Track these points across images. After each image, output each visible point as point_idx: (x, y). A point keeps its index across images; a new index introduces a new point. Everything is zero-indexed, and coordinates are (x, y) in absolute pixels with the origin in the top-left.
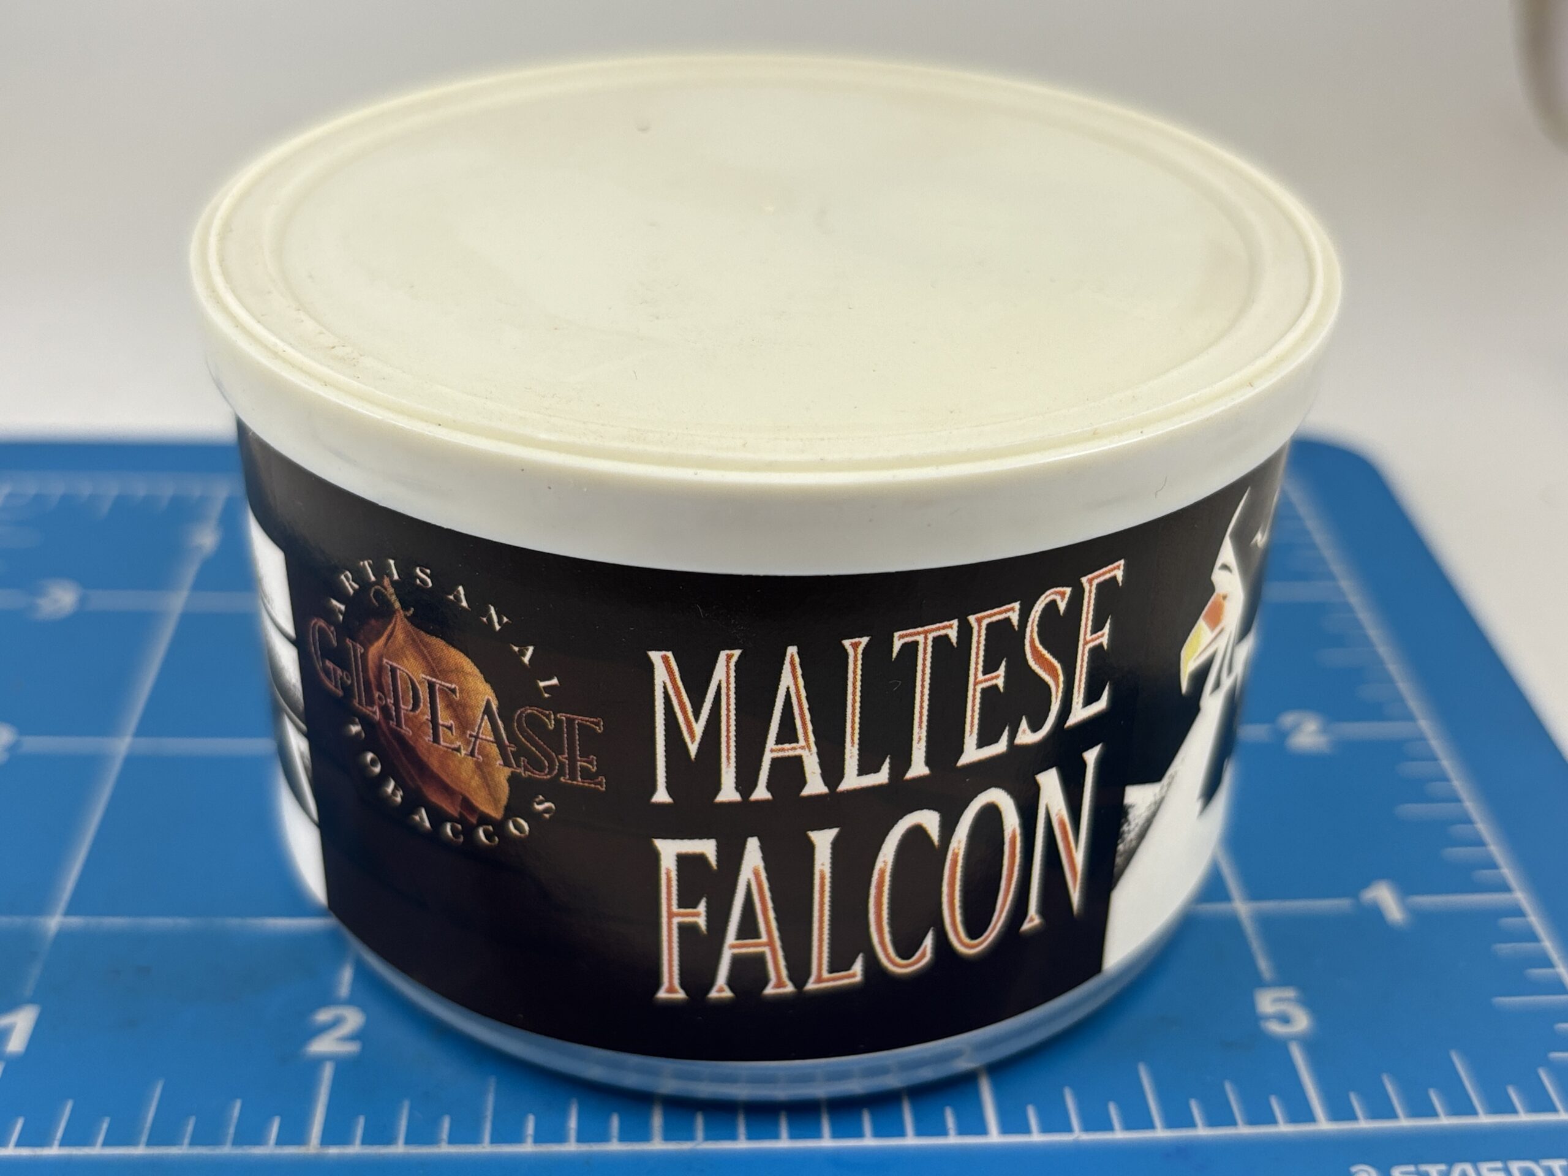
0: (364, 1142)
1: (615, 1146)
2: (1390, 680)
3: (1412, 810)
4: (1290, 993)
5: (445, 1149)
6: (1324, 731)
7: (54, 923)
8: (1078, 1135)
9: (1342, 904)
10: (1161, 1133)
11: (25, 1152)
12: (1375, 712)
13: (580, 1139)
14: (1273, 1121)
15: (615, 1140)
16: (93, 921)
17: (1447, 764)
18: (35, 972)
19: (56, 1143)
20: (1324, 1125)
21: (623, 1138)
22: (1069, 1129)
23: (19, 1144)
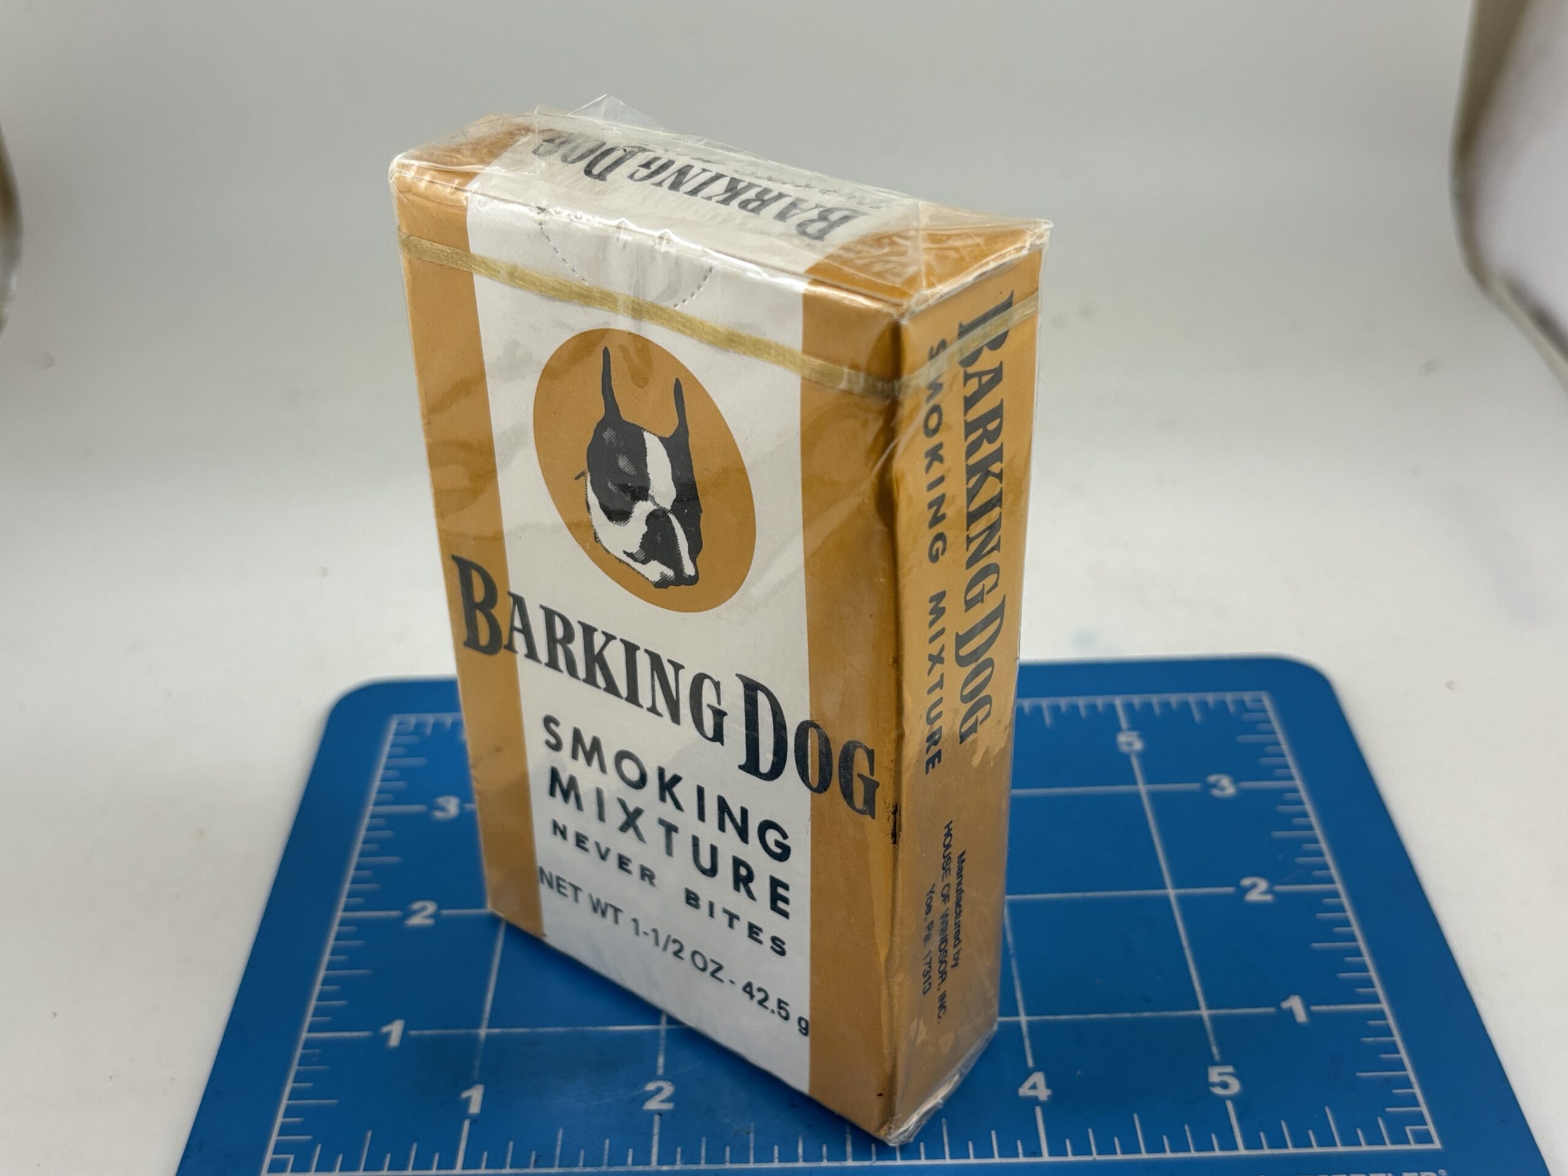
0: (682, 1162)
1: (825, 1163)
2: (1320, 854)
3: (1318, 946)
4: (1230, 1069)
5: (728, 1166)
6: (1269, 891)
7: (483, 1032)
8: (1095, 1157)
9: (1271, 1010)
10: (1144, 1156)
11: (491, 1171)
13: (805, 1160)
14: (1213, 1149)
15: (825, 1160)
16: (506, 1030)
17: (1350, 914)
18: (478, 1063)
19: (508, 1166)
20: (1242, 1151)
21: (830, 1159)
22: (1091, 1154)
23: (487, 1167)
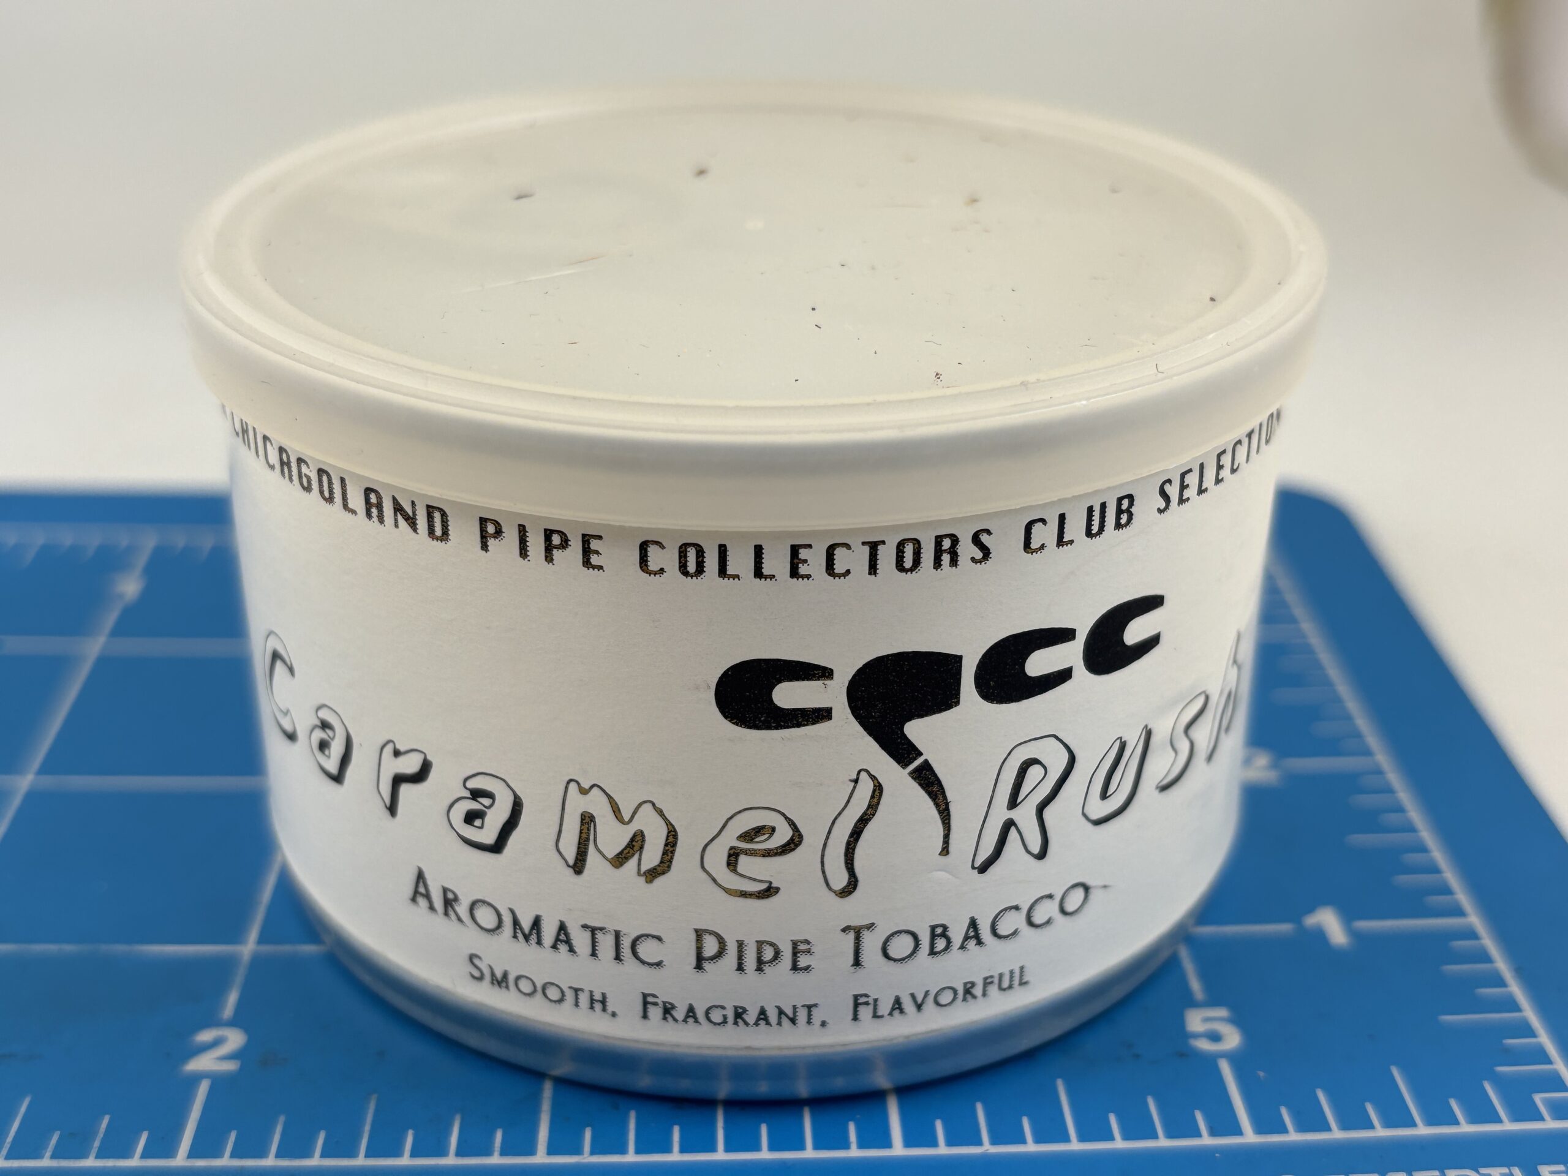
0: (233, 1155)
2: (1349, 718)
3: (1359, 839)
4: (1222, 1012)
5: (318, 1162)
6: (1274, 765)
8: (987, 1148)
9: (1285, 928)
10: (1075, 1146)
12: (1332, 747)
13: (459, 1153)
14: (1198, 1135)
15: (496, 1154)
17: (1404, 796)
20: (1250, 1137)
21: (504, 1153)
22: (979, 1143)
